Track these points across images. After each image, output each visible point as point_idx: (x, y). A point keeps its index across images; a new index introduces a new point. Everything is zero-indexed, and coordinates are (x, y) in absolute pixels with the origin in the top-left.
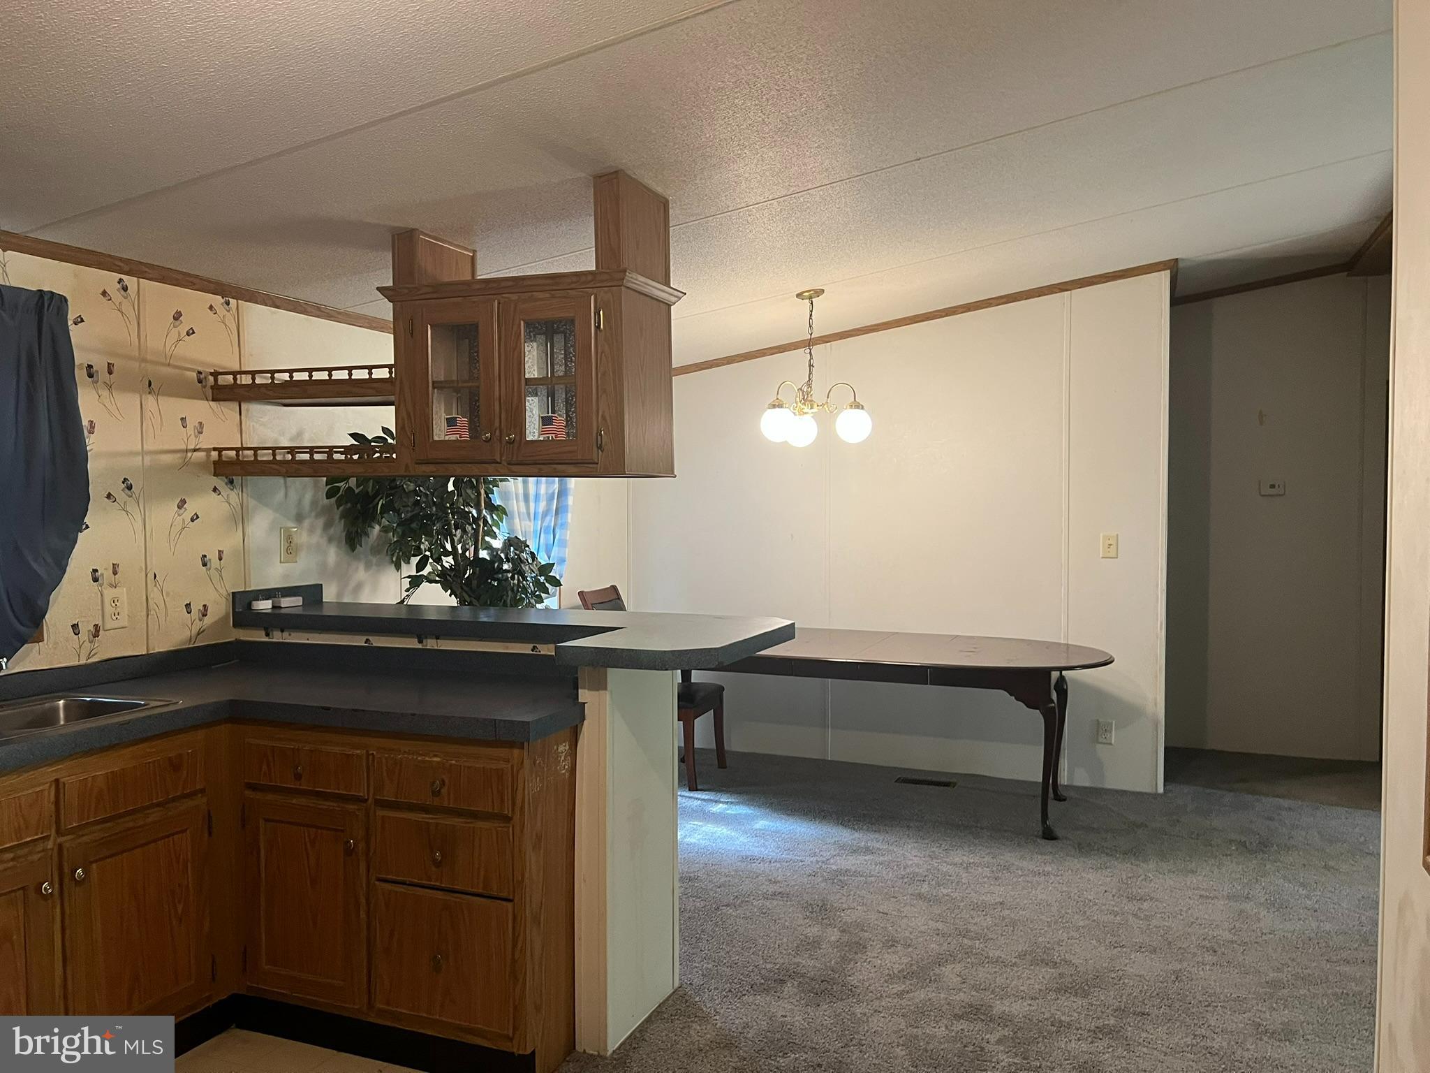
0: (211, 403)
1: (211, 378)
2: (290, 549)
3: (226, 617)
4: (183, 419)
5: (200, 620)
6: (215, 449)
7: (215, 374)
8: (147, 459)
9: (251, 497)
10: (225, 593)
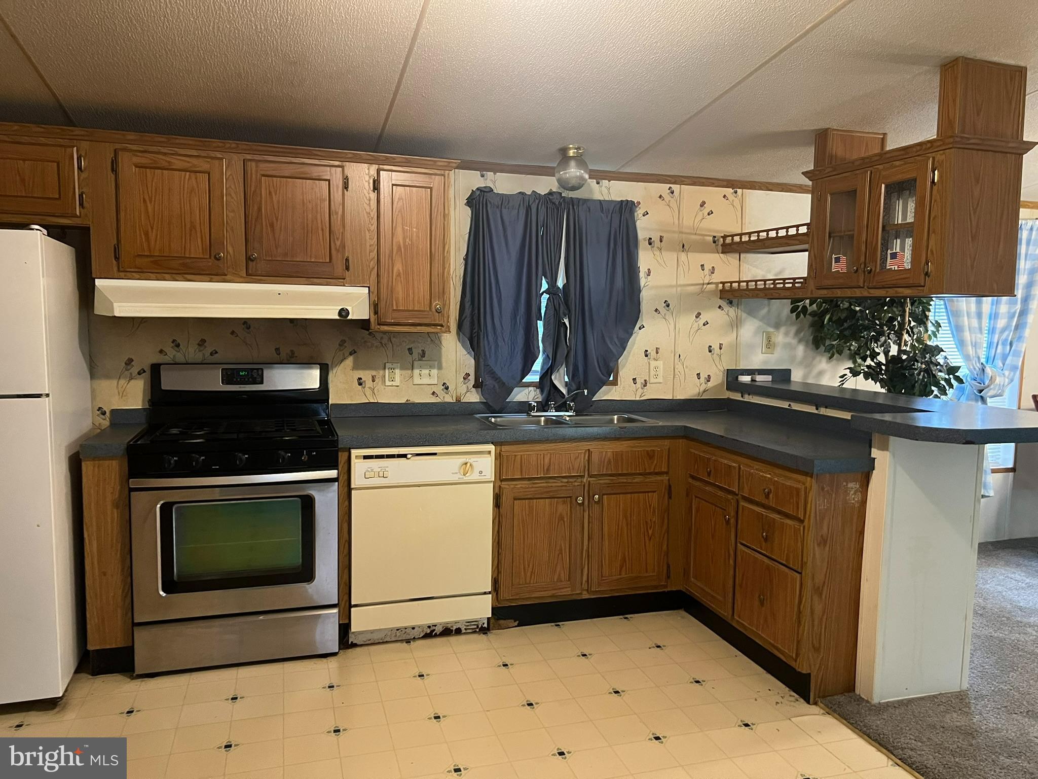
0: (721, 255)
1: (722, 239)
2: (770, 345)
3: (722, 384)
4: (702, 266)
5: (706, 384)
6: (721, 283)
7: (724, 237)
8: (679, 289)
9: (744, 312)
10: (722, 370)
